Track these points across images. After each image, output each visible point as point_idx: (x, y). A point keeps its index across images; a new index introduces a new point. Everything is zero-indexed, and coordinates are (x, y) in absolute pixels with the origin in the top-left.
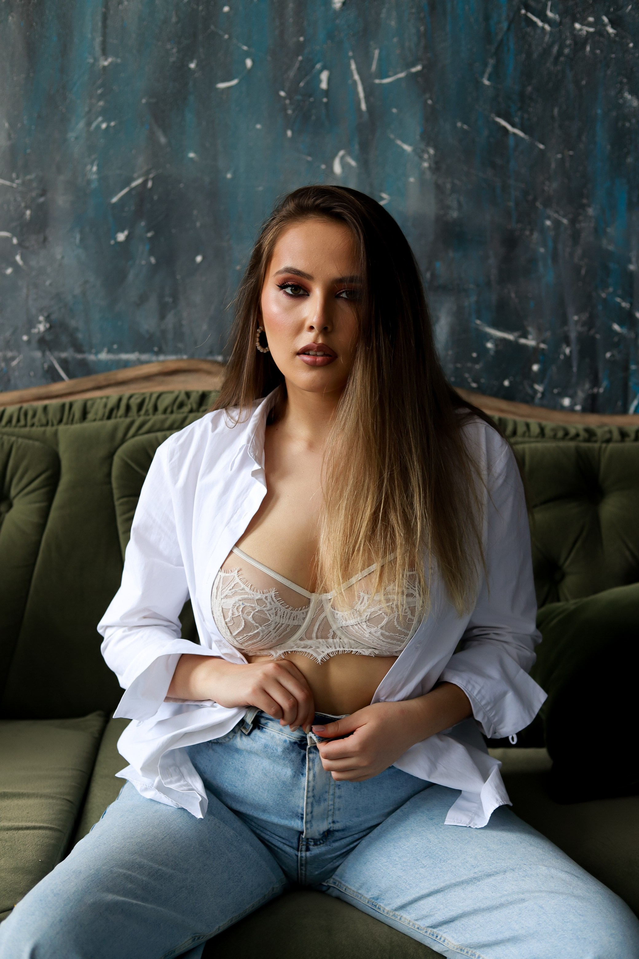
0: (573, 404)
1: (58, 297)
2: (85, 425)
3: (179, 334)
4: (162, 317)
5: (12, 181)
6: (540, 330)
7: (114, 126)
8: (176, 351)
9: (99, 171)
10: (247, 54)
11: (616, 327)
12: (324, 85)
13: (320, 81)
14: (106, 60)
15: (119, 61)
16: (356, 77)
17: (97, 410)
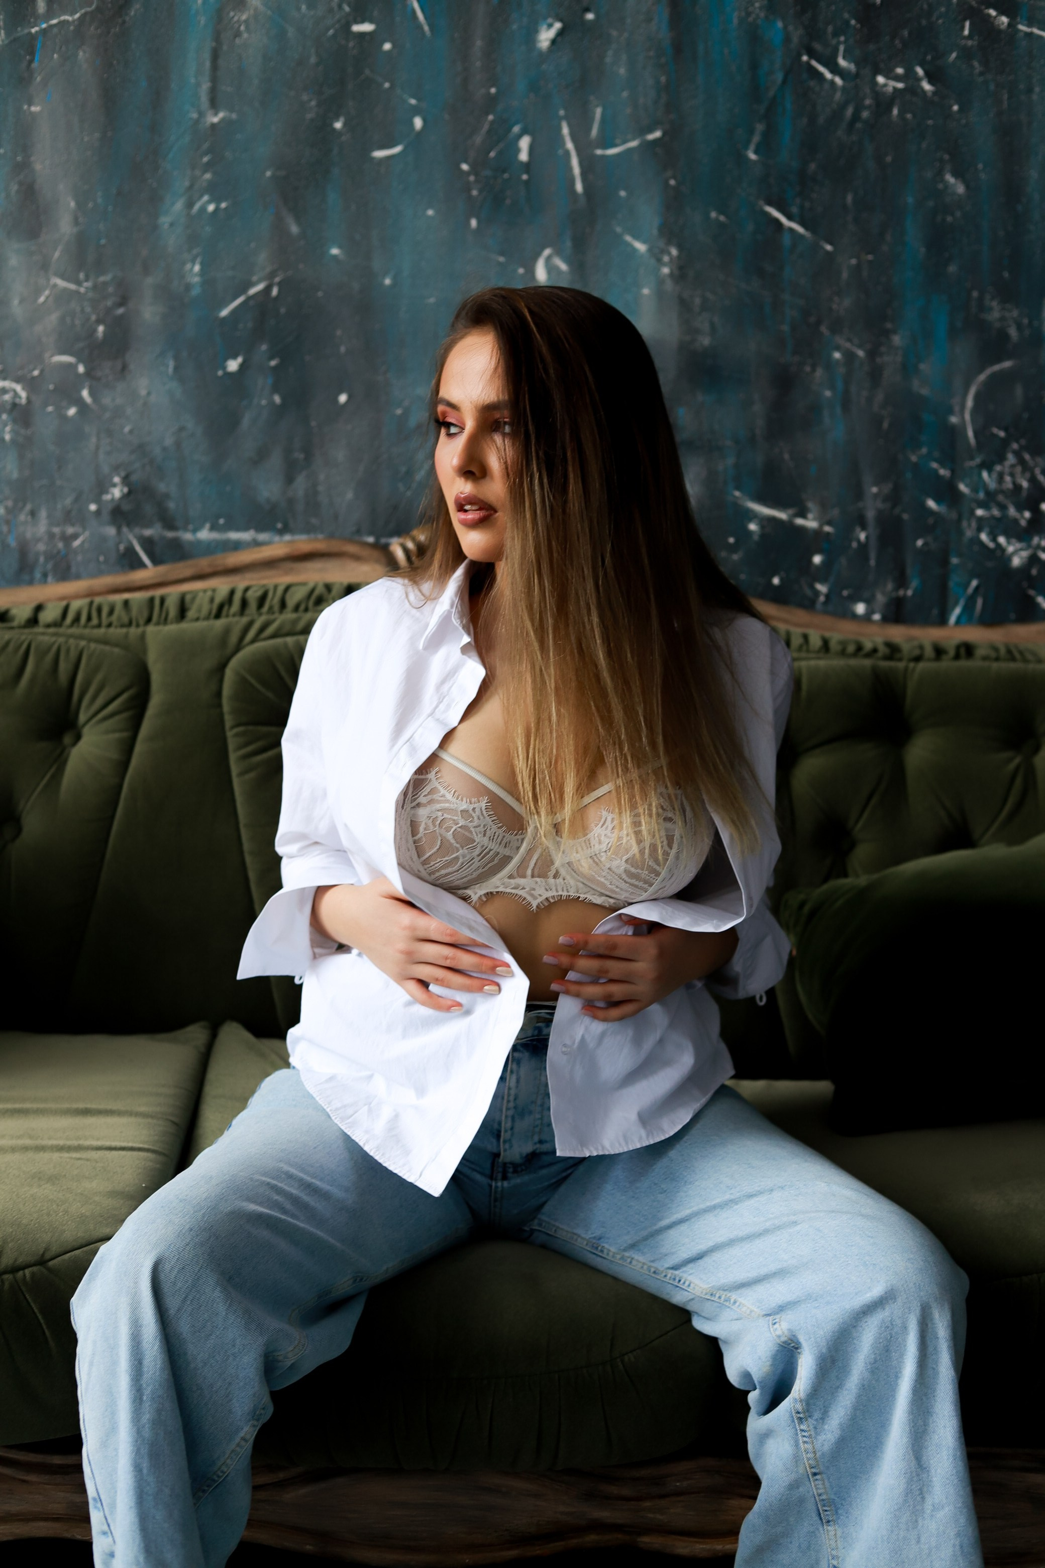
0: (870, 612)
1: (141, 449)
2: (184, 625)
3: (312, 503)
4: (290, 479)
5: (79, 283)
6: (824, 506)
7: (226, 209)
8: (309, 529)
9: (203, 273)
10: (416, 111)
11: (931, 504)
12: (524, 156)
13: (518, 150)
14: (216, 114)
15: (234, 116)
16: (570, 145)
17: (200, 606)
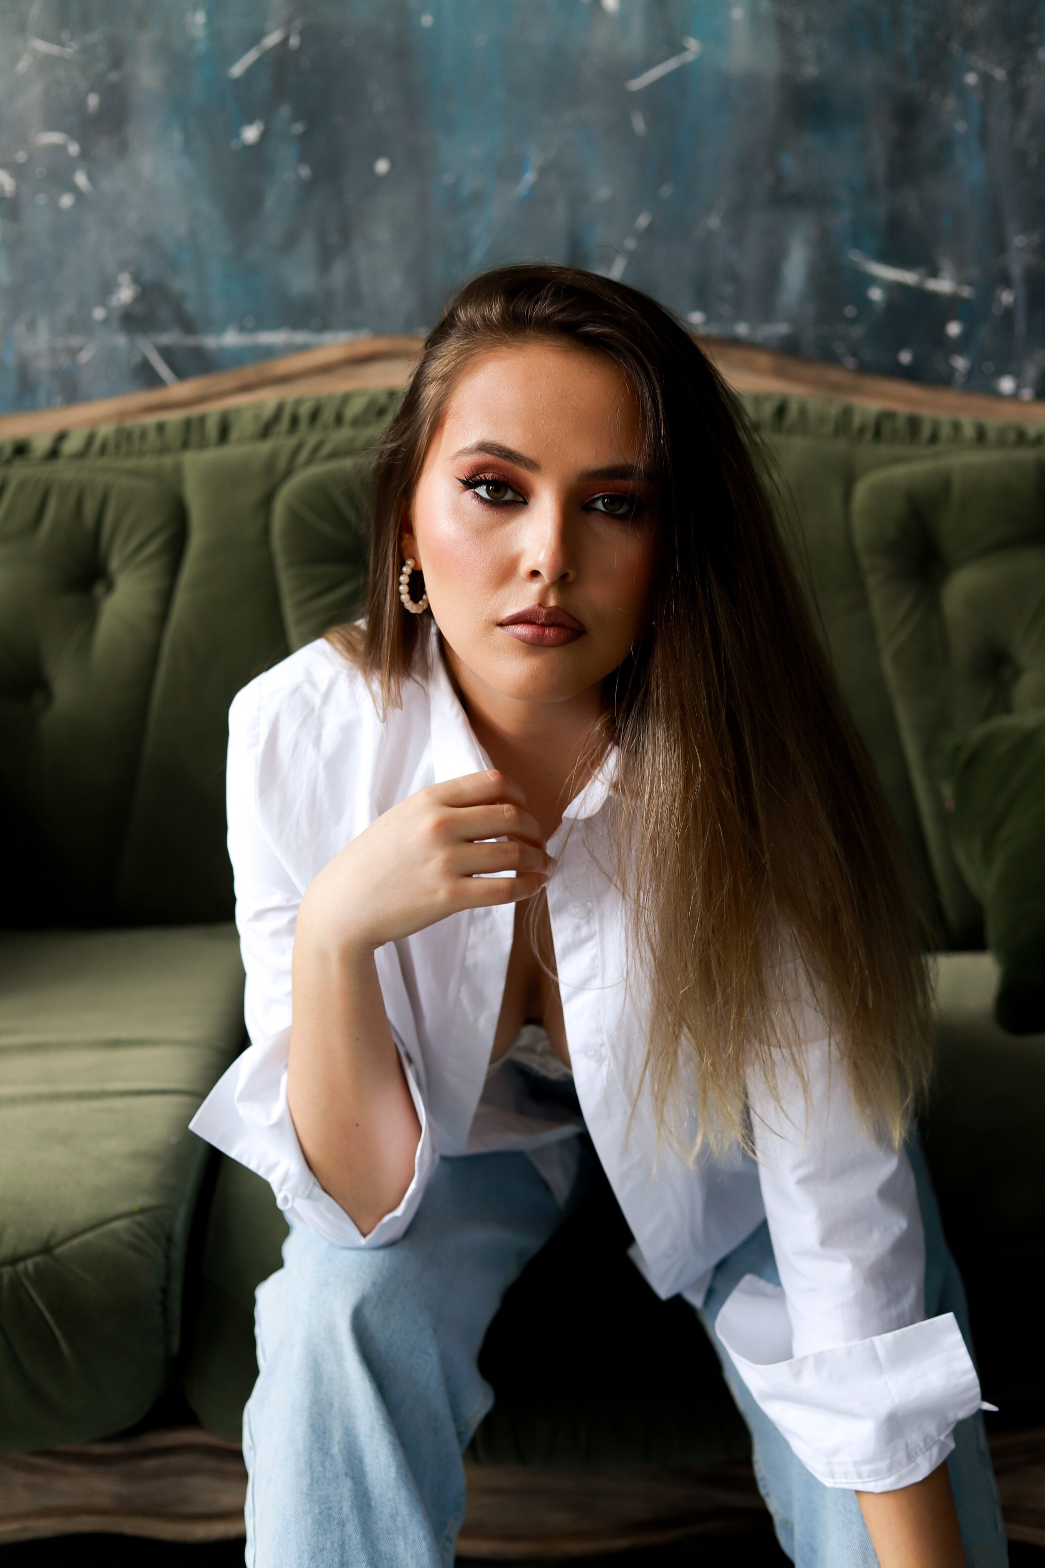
0: (1018, 388)
1: (151, 242)
2: (228, 450)
3: (354, 295)
4: (325, 267)
5: (63, 45)
6: (960, 264)
9: (208, 23)
17: (244, 426)
